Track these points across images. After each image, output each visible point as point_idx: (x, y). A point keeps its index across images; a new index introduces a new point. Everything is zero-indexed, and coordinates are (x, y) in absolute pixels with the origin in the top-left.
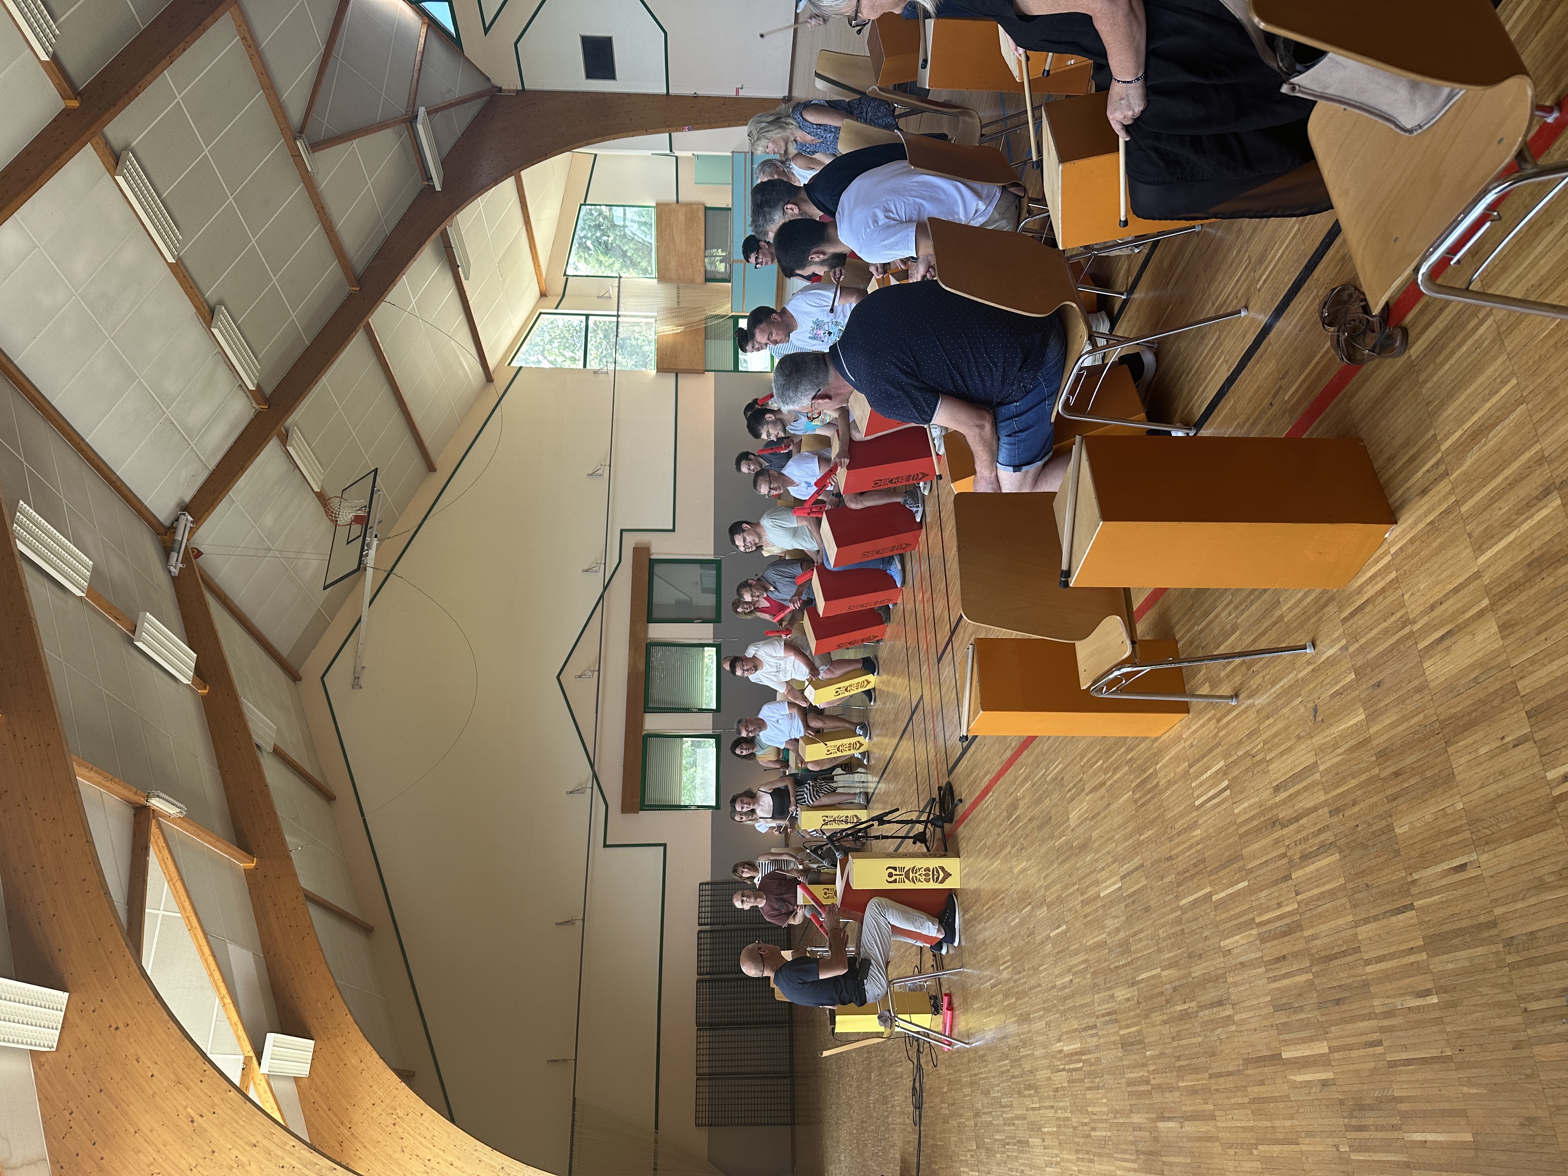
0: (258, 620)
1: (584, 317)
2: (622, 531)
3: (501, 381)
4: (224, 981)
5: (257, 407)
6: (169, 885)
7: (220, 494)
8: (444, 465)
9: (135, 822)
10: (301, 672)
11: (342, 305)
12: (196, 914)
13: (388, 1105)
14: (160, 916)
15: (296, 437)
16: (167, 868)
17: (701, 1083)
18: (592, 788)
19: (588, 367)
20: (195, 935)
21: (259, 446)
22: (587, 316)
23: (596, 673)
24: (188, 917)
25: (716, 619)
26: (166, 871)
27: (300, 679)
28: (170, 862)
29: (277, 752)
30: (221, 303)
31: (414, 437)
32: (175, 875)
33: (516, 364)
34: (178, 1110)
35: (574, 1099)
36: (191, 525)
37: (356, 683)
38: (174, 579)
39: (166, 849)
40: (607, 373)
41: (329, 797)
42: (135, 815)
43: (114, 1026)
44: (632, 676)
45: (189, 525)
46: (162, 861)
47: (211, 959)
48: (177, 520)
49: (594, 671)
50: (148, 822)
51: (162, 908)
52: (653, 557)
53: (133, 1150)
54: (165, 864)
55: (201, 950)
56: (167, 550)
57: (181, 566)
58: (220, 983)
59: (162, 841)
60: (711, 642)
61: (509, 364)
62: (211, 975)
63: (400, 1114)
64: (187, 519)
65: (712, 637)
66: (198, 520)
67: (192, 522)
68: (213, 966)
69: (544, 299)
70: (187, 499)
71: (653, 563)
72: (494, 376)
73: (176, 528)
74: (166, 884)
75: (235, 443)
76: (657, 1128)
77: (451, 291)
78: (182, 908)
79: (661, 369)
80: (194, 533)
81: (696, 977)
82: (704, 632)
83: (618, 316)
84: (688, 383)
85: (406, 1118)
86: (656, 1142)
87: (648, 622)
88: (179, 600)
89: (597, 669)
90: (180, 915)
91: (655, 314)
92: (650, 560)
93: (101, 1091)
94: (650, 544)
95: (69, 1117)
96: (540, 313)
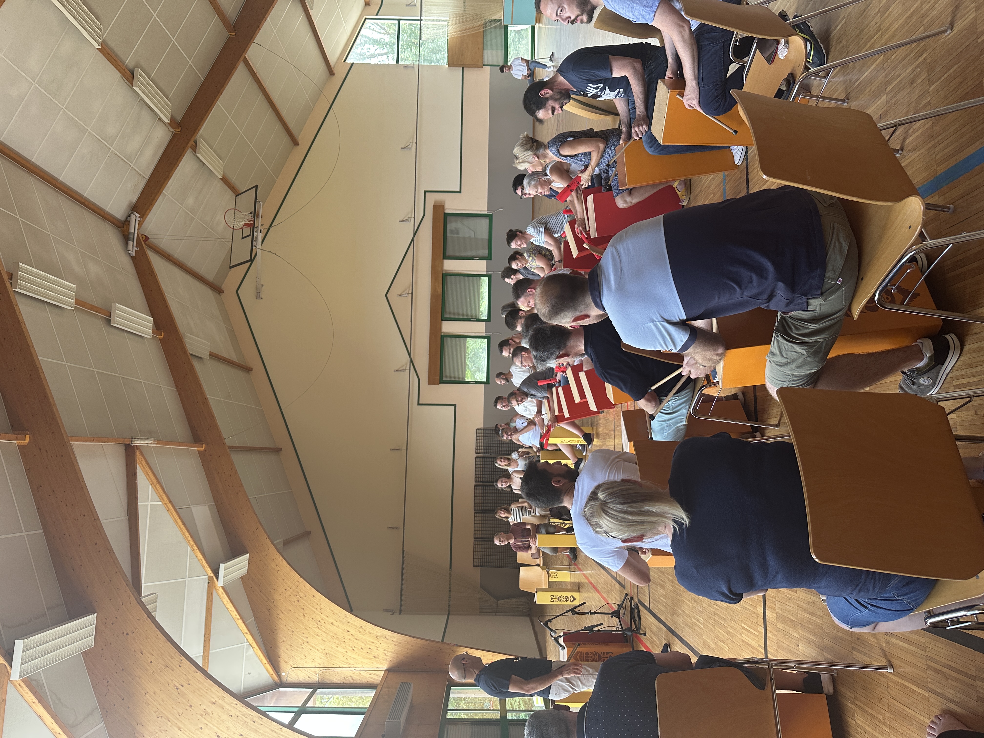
0: (191, 264)
1: (396, 22)
2: (425, 192)
3: (340, 73)
4: (192, 537)
5: (173, 130)
6: (152, 486)
7: (155, 196)
8: (304, 139)
9: (126, 455)
10: (223, 287)
11: (224, 48)
12: (171, 502)
13: (294, 590)
14: (149, 506)
15: (203, 146)
16: (149, 477)
17: (476, 543)
18: (410, 370)
19: (400, 62)
20: (172, 514)
21: (177, 160)
22: (399, 20)
23: (410, 295)
24: (166, 504)
25: (488, 258)
26: (149, 479)
27: (223, 292)
28: (151, 474)
29: (213, 356)
30: (138, 66)
31: (283, 125)
32: (155, 481)
33: (349, 61)
34: (168, 682)
35: (403, 551)
36: (139, 219)
37: (258, 296)
38: (132, 258)
39: (147, 466)
40: (413, 67)
41: (248, 370)
42: (126, 450)
43: (125, 633)
44: (433, 296)
45: (138, 219)
46: (146, 473)
47: (182, 526)
48: (129, 216)
49: (408, 293)
50: (134, 453)
51: (149, 501)
52: (446, 212)
53: (145, 703)
54: (148, 475)
55: (176, 522)
56: (126, 238)
57: (136, 249)
58: (189, 538)
59: (144, 462)
60: (485, 273)
61: (345, 61)
62: (183, 534)
63: (302, 596)
64: (135, 217)
65: (485, 270)
66: (143, 216)
67: (139, 217)
68: (184, 530)
69: (368, 7)
70: (134, 200)
71: (446, 215)
72: (335, 71)
73: (129, 221)
74: (150, 486)
75: (161, 158)
76: (451, 568)
77: (301, 17)
78: (162, 499)
79: (452, 63)
80: (142, 224)
81: (474, 483)
82: (480, 266)
83: (421, 20)
84: (471, 74)
85: (305, 598)
86: (450, 575)
87: (444, 259)
88: (138, 273)
89: (410, 292)
90: (161, 503)
91: (448, 19)
92: (445, 213)
93: (123, 670)
94: (444, 202)
95: (107, 684)
96: (366, 19)
